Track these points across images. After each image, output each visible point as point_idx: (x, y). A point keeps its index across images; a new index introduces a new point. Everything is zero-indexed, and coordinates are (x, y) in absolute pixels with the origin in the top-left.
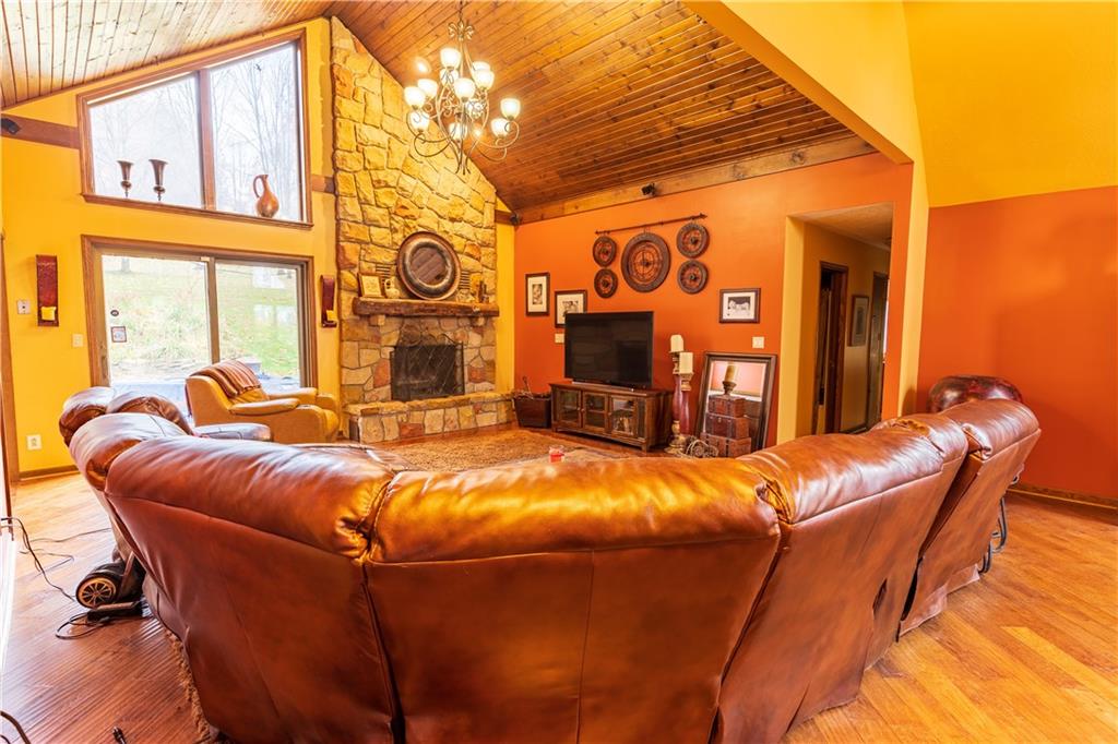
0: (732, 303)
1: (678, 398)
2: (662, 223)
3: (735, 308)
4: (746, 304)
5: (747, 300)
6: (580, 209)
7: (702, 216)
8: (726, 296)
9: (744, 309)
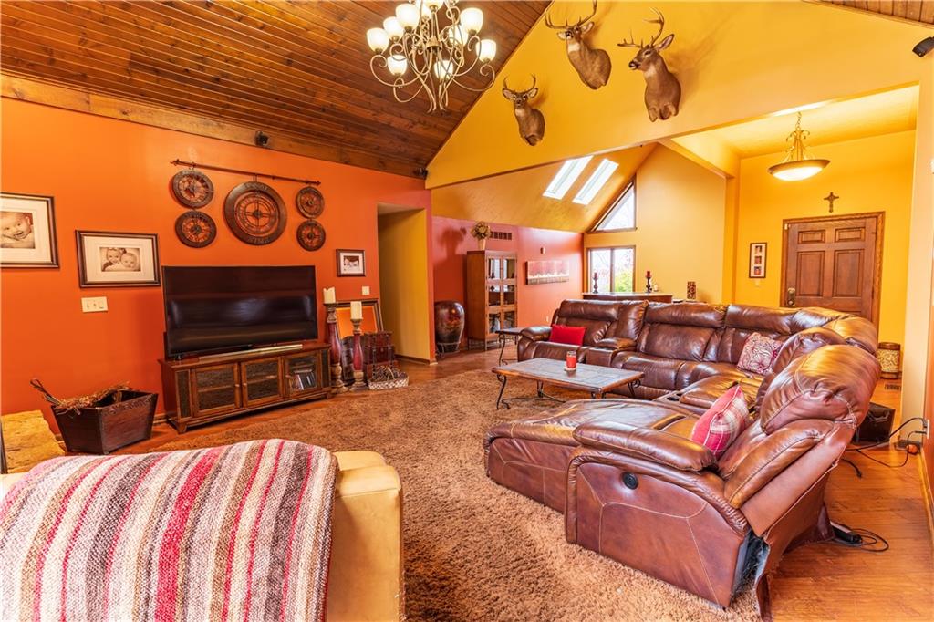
0: (347, 261)
1: (336, 343)
2: (274, 177)
3: (349, 265)
4: (356, 262)
5: (357, 259)
6: (131, 117)
7: (318, 183)
8: (342, 255)
9: (355, 265)
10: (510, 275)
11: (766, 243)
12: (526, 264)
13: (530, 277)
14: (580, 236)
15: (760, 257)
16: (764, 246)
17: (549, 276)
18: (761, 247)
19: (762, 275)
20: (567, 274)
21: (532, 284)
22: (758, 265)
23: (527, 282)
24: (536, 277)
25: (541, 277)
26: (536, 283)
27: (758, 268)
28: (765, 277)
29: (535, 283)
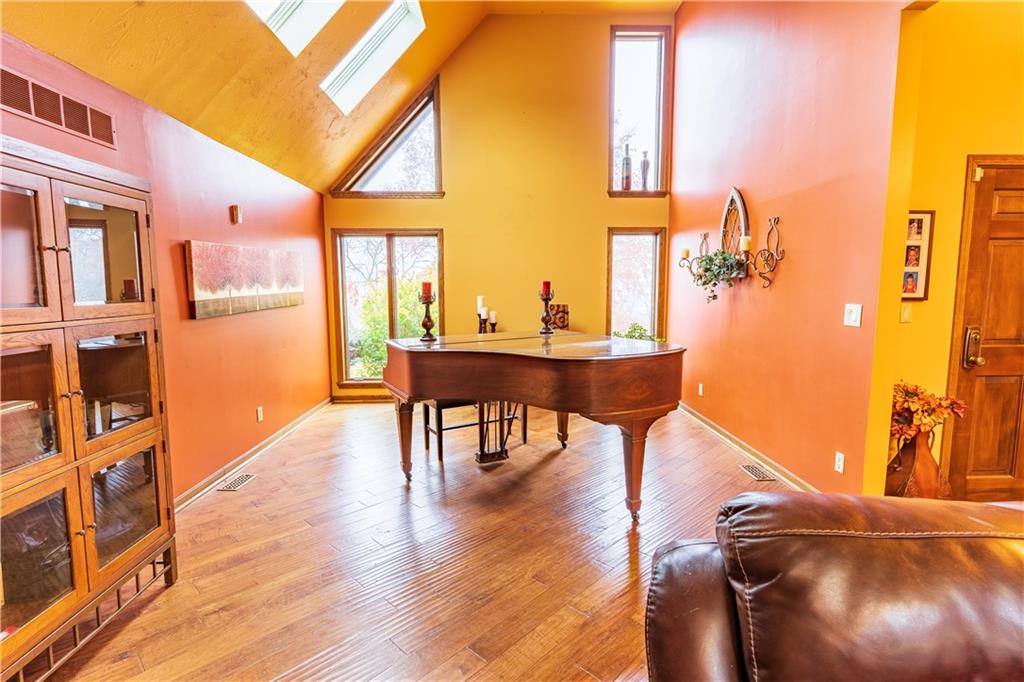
10: (118, 289)
11: (932, 213)
12: (184, 250)
13: (200, 295)
14: (316, 199)
15: (918, 247)
16: (927, 218)
17: (257, 291)
18: (920, 222)
19: (920, 293)
20: (300, 289)
21: (209, 316)
22: (910, 269)
23: (190, 310)
24: (221, 294)
25: (235, 293)
26: (223, 314)
27: (910, 275)
28: (926, 298)
29: (220, 312)
